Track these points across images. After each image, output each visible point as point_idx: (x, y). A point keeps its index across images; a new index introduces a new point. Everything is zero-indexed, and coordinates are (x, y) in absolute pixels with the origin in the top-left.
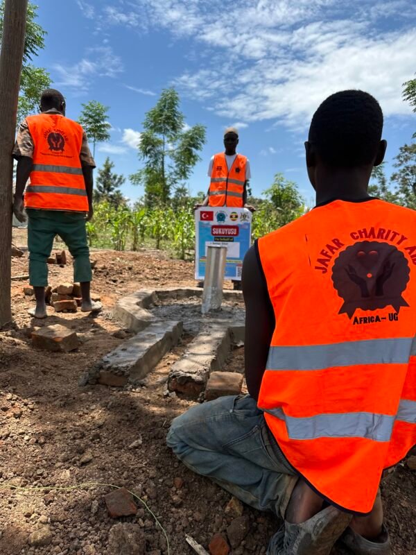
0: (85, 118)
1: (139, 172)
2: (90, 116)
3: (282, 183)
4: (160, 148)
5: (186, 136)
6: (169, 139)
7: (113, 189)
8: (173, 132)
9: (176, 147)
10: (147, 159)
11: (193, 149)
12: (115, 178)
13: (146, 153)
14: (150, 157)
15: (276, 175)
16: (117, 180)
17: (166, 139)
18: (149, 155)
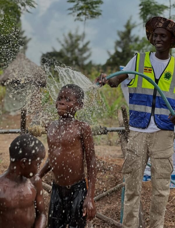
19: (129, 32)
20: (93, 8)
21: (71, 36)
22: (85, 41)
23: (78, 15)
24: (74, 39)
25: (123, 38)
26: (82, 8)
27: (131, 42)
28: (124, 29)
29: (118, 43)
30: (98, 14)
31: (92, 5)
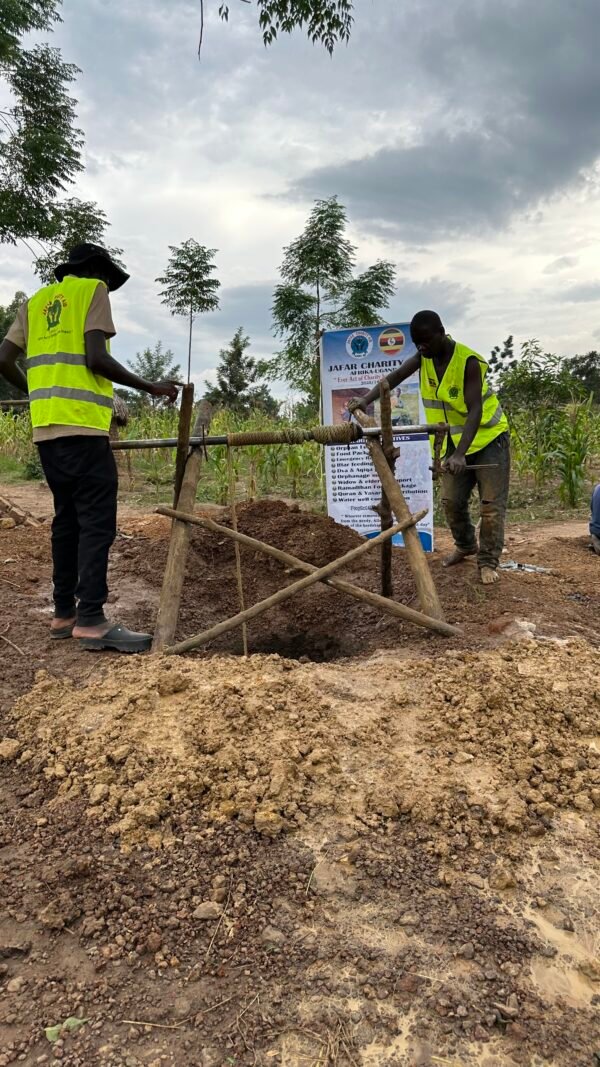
0: (176, 272)
1: (276, 356)
2: (184, 266)
3: (537, 358)
4: (312, 311)
5: (358, 284)
6: (328, 291)
7: (247, 385)
8: (335, 279)
9: (340, 305)
10: (288, 333)
11: (372, 306)
12: (250, 365)
13: (287, 322)
14: (293, 329)
15: (526, 344)
16: (253, 370)
17: (323, 292)
18: (290, 326)
19: (238, 353)
20: (203, 292)
21: (148, 356)
22: (173, 365)
23: (179, 304)
24: (154, 362)
25: (229, 363)
26: (183, 293)
27: (242, 367)
28: (231, 349)
29: (223, 370)
30: (212, 302)
31: (201, 288)
